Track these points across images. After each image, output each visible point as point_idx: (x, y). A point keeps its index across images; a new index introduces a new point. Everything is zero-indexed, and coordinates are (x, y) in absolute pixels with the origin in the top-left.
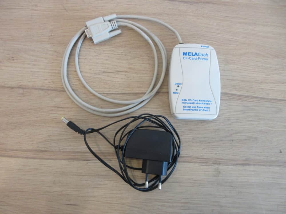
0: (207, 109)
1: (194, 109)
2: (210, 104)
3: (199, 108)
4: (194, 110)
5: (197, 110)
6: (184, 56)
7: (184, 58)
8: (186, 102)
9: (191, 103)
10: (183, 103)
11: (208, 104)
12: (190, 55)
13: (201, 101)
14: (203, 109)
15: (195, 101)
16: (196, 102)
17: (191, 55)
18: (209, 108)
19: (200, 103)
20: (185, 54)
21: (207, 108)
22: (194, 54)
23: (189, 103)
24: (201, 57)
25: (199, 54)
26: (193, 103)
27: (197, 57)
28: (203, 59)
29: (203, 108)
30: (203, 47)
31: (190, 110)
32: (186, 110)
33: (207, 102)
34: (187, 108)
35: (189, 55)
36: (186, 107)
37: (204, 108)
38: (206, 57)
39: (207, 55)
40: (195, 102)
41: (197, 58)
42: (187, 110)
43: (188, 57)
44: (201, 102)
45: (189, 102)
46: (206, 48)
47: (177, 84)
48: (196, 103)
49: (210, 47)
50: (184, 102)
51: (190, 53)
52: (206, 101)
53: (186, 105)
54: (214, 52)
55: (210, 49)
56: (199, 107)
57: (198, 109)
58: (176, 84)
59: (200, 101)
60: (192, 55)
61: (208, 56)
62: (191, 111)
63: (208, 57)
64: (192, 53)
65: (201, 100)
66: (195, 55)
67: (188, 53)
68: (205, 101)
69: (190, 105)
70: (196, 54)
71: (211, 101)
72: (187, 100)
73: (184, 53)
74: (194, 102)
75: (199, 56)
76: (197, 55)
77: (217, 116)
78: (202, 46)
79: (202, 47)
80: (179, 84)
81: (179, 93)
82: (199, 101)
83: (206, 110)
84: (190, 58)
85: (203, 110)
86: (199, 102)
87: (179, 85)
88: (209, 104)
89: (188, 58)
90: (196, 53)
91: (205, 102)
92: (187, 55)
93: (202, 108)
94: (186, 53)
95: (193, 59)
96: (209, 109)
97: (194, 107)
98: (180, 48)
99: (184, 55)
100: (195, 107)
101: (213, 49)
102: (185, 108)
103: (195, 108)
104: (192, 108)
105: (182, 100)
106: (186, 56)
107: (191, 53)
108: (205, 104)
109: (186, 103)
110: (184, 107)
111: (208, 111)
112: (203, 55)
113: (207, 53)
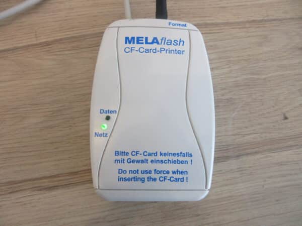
0: (180, 177)
1: (146, 176)
2: (190, 162)
3: (160, 175)
4: (146, 180)
5: (155, 180)
6: (128, 45)
7: (127, 50)
8: (126, 158)
9: (138, 162)
10: (117, 161)
11: (182, 162)
12: (140, 42)
13: (165, 154)
14: (169, 176)
15: (150, 155)
16: (153, 158)
17: (144, 42)
18: (186, 172)
19: (162, 162)
20: (128, 40)
21: (182, 173)
22: (150, 40)
23: (133, 161)
24: (166, 47)
25: (162, 40)
26: (143, 162)
27: (158, 47)
28: (170, 52)
29: (171, 173)
30: (173, 25)
31: (135, 179)
32: (125, 179)
33: (181, 158)
34: (128, 175)
35: (138, 43)
36: (124, 172)
37: (174, 173)
38: (178, 48)
39: (182, 43)
40: (150, 158)
41: (158, 49)
42: (129, 179)
43: (137, 46)
44: (163, 158)
45: (133, 158)
46: (178, 27)
47: (106, 112)
48: (152, 161)
49: (190, 26)
50: (119, 158)
51: (143, 38)
52: (178, 155)
53: (127, 167)
54: (198, 37)
55: (189, 30)
56: (160, 172)
57: (157, 176)
58: (102, 112)
59: (161, 154)
60: (147, 43)
61: (183, 45)
62: (139, 182)
63: (186, 48)
64: (146, 38)
65: (163, 152)
66: (152, 43)
67: (138, 38)
68: (174, 155)
69: (134, 166)
70: (155, 41)
71: (191, 155)
72: (127, 154)
73: (127, 38)
74: (147, 157)
75: (162, 46)
76: (158, 43)
77: (207, 192)
78: (170, 24)
79: (171, 26)
80: (111, 112)
81: (108, 135)
82: (159, 154)
83: (177, 180)
84: (142, 50)
85: (170, 180)
86: (159, 158)
87: (110, 115)
88: (186, 162)
89: (135, 49)
90: (155, 38)
91: (175, 158)
92: (134, 43)
93: (168, 172)
94: (133, 38)
95: (147, 51)
96: (185, 176)
97: (146, 172)
98: (119, 27)
99: (126, 43)
100: (150, 172)
101: (197, 31)
102: (123, 176)
103: (148, 175)
104: (140, 175)
105: (117, 153)
106: (132, 45)
107: (144, 39)
108: (174, 162)
109: (126, 161)
110: (121, 171)
111: (182, 180)
112: (173, 42)
113: (180, 39)
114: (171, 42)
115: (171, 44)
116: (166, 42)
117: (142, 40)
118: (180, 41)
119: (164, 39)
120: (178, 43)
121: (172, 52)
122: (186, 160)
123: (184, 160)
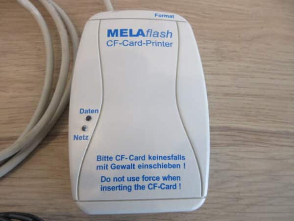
0: (172, 183)
1: (132, 184)
2: (182, 166)
3: (149, 182)
4: (133, 188)
5: (143, 188)
6: (111, 38)
7: (110, 43)
8: (109, 163)
9: (123, 167)
10: (99, 167)
11: (174, 166)
12: (124, 34)
13: (154, 158)
14: (159, 183)
15: (137, 158)
16: (140, 162)
17: (128, 34)
18: (178, 178)
19: (151, 167)
21: (173, 178)
22: (135, 33)
23: (118, 167)
24: (153, 39)
25: (148, 32)
26: (129, 167)
27: (144, 39)
28: (157, 44)
29: (161, 179)
30: (160, 16)
31: (121, 188)
32: (109, 189)
33: (172, 162)
34: (112, 184)
35: (122, 35)
36: (108, 180)
37: (165, 179)
38: (166, 40)
39: (169, 35)
40: (137, 163)
41: (144, 42)
42: (113, 188)
43: (120, 39)
44: (152, 162)
45: (117, 163)
46: (167, 18)
47: (87, 112)
48: (139, 167)
49: (178, 17)
50: (102, 163)
51: (127, 30)
52: (169, 158)
53: (110, 173)
54: (187, 29)
55: (177, 21)
56: (149, 178)
57: (146, 183)
58: (82, 111)
59: (150, 158)
60: (131, 35)
61: (171, 37)
62: (125, 191)
63: (174, 40)
64: (131, 31)
65: (152, 155)
66: (137, 35)
67: (121, 30)
68: (165, 158)
69: (119, 173)
70: (140, 33)
71: (184, 158)
72: (111, 159)
73: (110, 31)
74: (133, 162)
75: (148, 38)
76: (143, 35)
77: (203, 200)
78: (156, 15)
79: (157, 17)
80: (92, 111)
81: (89, 138)
82: (147, 158)
83: (168, 187)
84: (126, 43)
85: (161, 187)
86: (147, 162)
87: (90, 115)
88: (178, 166)
89: (119, 42)
90: (140, 30)
91: (166, 162)
92: (117, 36)
93: (158, 178)
94: (116, 31)
95: (132, 44)
96: (177, 182)
97: (133, 179)
98: (100, 20)
99: (109, 36)
100: (137, 179)
101: (185, 22)
102: (106, 184)
103: (136, 182)
104: (126, 183)
105: (99, 158)
106: (115, 38)
107: (128, 32)
108: (165, 166)
109: (109, 167)
110: (104, 179)
111: (174, 187)
112: (160, 34)
113: (168, 31)
114: (158, 34)
115: (158, 36)
116: (153, 33)
117: (126, 33)
118: (168, 33)
119: (150, 31)
120: (166, 35)
121: (160, 44)
122: (177, 163)
123: (176, 164)
